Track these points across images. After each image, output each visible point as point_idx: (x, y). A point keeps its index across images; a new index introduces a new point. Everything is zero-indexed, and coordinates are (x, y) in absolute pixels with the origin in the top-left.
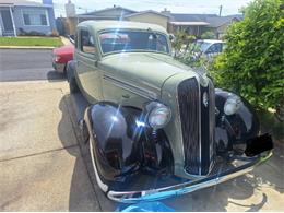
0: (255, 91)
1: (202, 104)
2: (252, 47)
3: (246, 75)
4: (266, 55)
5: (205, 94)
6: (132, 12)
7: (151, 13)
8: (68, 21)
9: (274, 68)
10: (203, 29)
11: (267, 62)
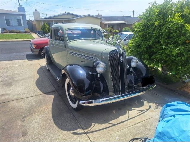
0: (149, 58)
1: (120, 61)
2: (146, 35)
3: (144, 50)
4: (153, 39)
5: (121, 57)
6: (78, 16)
7: (89, 16)
8: (35, 23)
9: (157, 45)
10: (123, 25)
11: (153, 42)
